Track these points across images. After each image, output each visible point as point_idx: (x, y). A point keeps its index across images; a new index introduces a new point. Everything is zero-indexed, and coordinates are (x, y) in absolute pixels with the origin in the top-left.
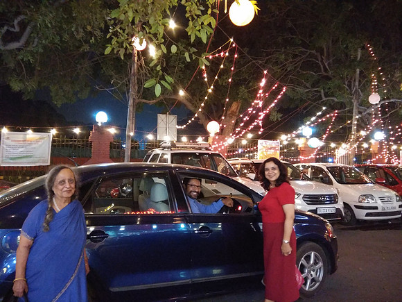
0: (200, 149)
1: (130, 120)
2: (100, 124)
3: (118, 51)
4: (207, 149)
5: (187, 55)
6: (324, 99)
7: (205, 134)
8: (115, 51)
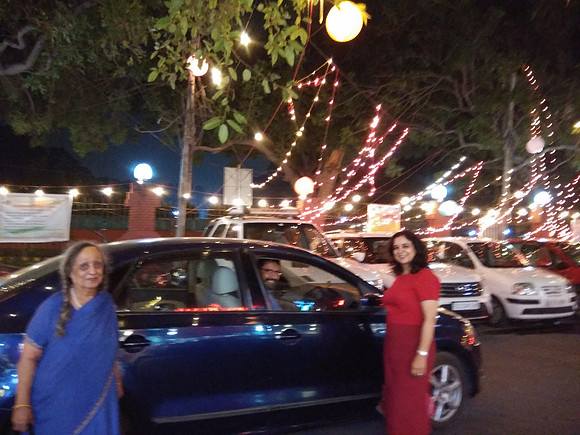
0: (285, 217)
1: (184, 175)
2: (140, 182)
3: (167, 78)
4: (295, 218)
5: (265, 83)
6: (463, 146)
7: (293, 195)
8: (163, 77)
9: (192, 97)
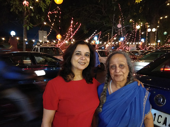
0: (52, 46)
1: (24, 34)
2: (12, 36)
3: (15, 11)
4: (54, 46)
5: (37, 16)
6: (105, 25)
8: (14, 11)
9: (25, 12)
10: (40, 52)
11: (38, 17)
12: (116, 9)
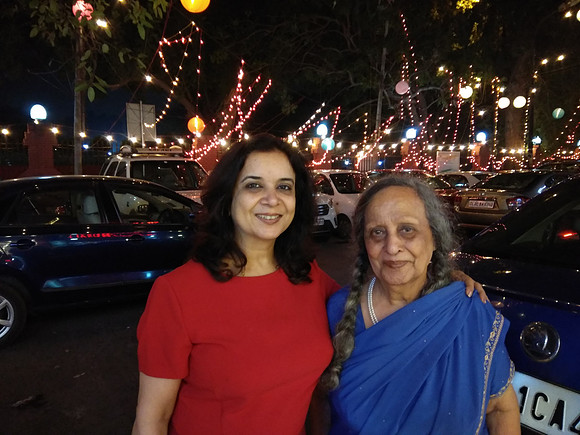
0: (173, 155)
1: (78, 115)
2: (36, 122)
8: (44, 35)
9: (81, 41)
10: (132, 176)
11: (125, 57)
12: (391, 30)
